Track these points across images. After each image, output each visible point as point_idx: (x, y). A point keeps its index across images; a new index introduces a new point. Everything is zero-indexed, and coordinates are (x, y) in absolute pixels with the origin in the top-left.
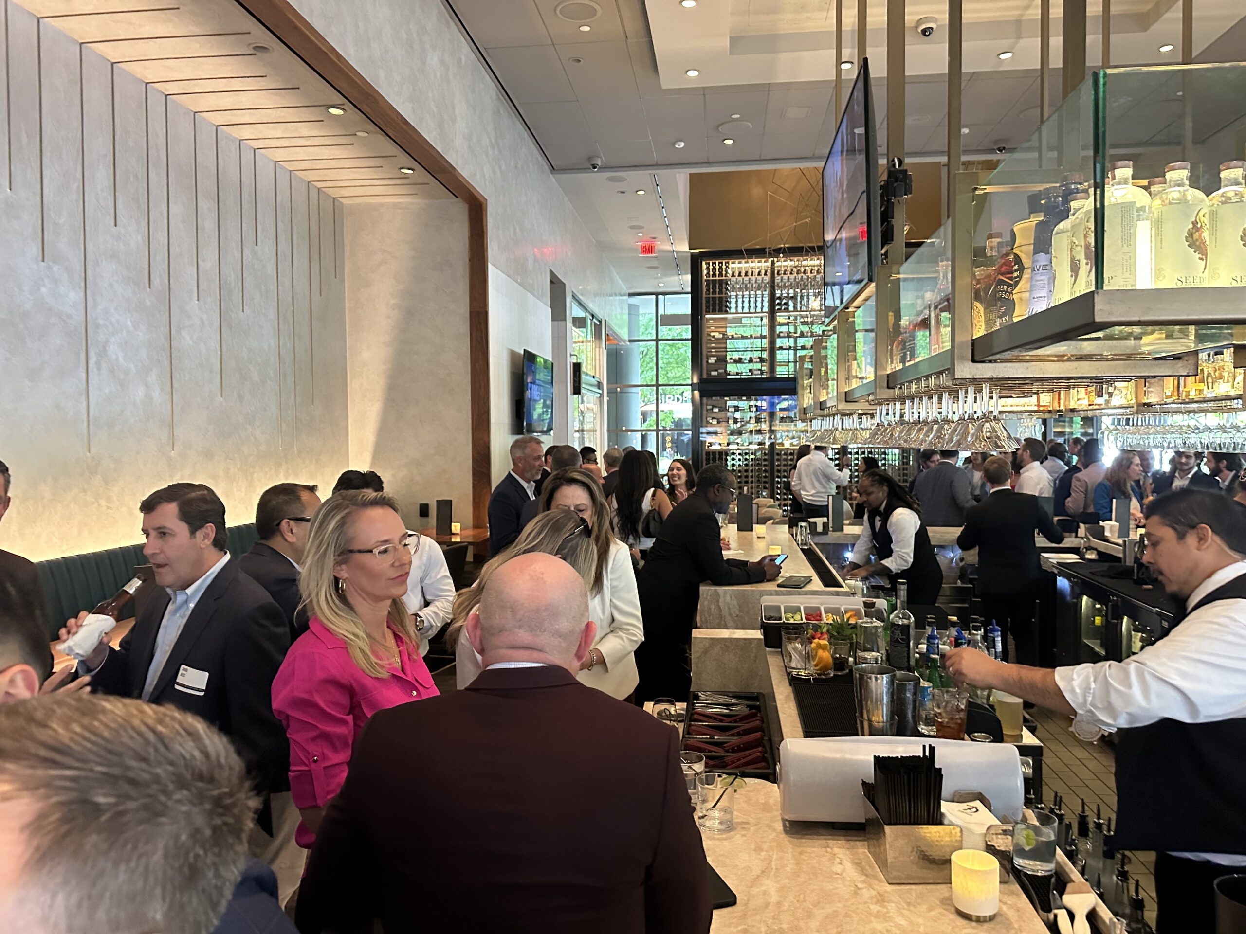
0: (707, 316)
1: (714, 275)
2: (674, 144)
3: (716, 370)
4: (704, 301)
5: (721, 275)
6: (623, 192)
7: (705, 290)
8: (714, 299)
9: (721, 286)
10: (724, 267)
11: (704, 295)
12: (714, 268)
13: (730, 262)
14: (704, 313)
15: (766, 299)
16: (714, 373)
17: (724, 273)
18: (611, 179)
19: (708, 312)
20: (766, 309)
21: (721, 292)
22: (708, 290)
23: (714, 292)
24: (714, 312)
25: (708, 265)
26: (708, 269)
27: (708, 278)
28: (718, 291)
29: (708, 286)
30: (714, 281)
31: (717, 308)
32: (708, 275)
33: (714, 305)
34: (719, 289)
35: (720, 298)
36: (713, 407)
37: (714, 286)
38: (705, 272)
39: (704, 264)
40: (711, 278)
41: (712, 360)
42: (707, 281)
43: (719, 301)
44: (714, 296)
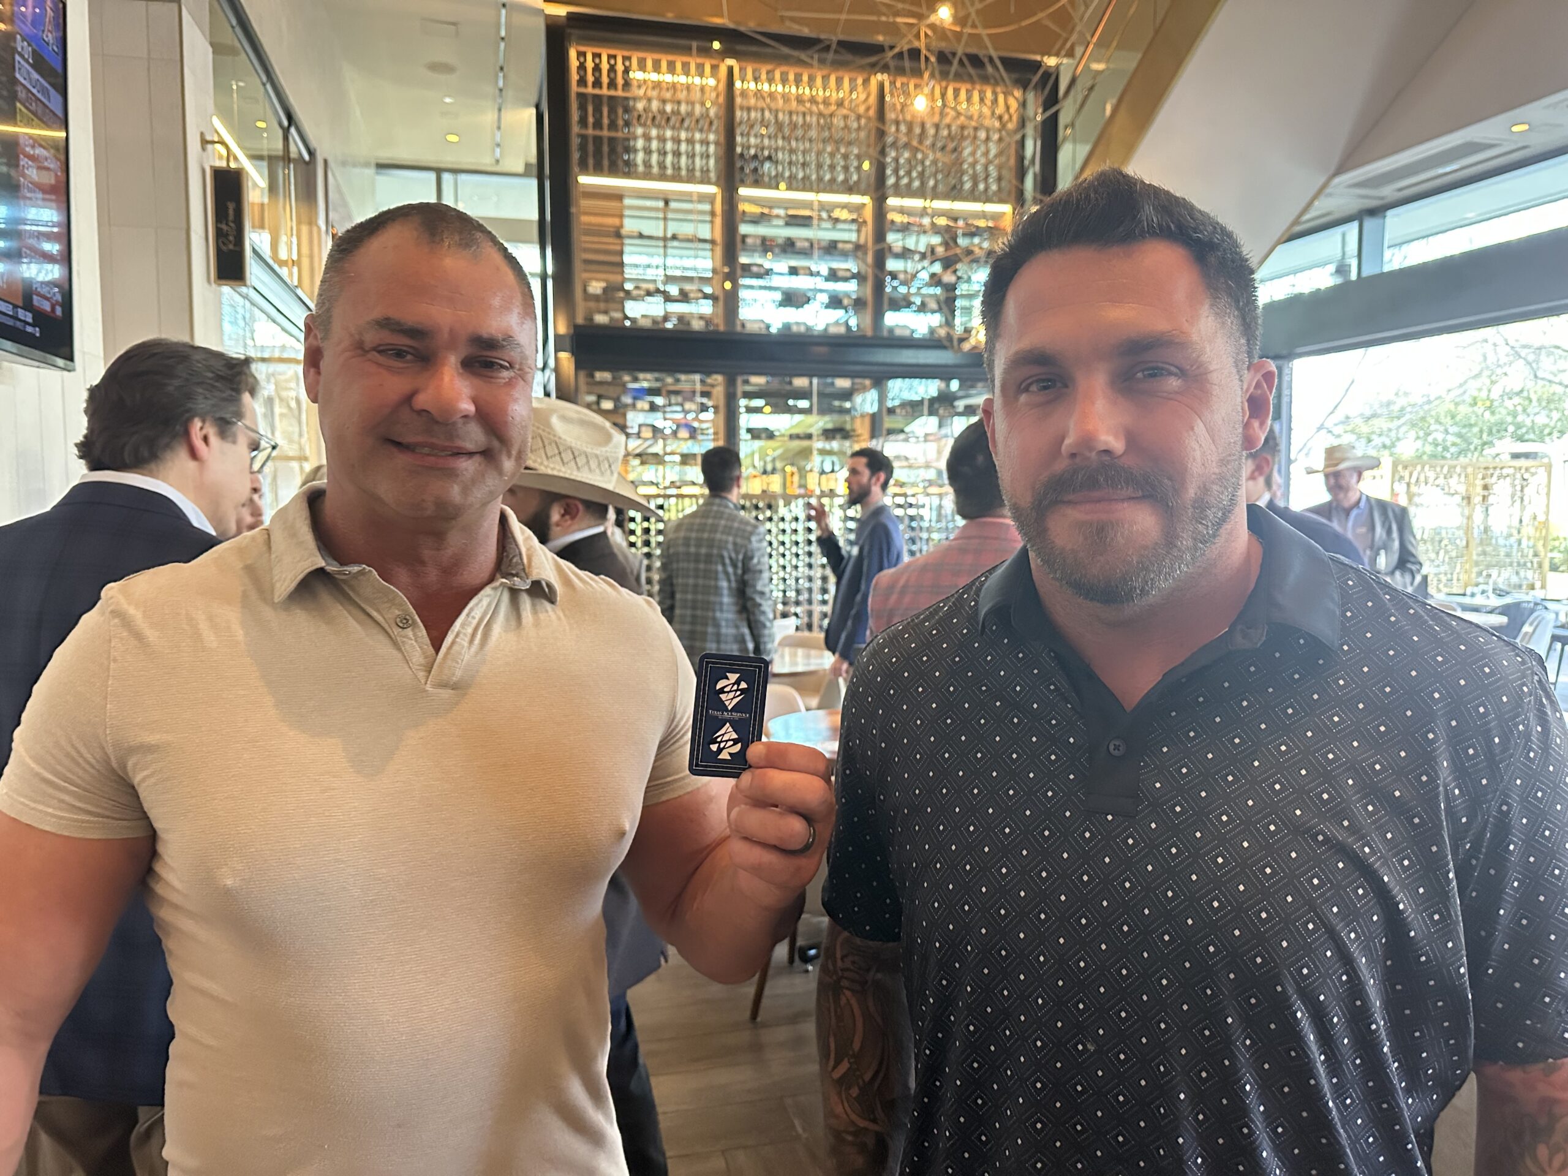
0: (583, 179)
1: (597, 83)
3: (606, 312)
4: (575, 142)
5: (612, 84)
7: (577, 114)
8: (598, 140)
9: (612, 111)
10: (620, 68)
11: (575, 129)
12: (597, 68)
13: (635, 54)
14: (569, 166)
15: (714, 152)
16: (601, 319)
17: (620, 81)
19: (584, 169)
20: (713, 175)
21: (613, 126)
22: (584, 119)
23: (598, 125)
24: (598, 170)
25: (581, 55)
26: (582, 67)
27: (582, 90)
28: (606, 121)
29: (583, 107)
30: (597, 99)
31: (606, 163)
32: (582, 82)
33: (598, 153)
34: (609, 117)
35: (612, 140)
36: (600, 397)
37: (598, 110)
38: (574, 77)
39: (573, 54)
40: (590, 90)
41: (596, 287)
42: (581, 96)
43: (609, 145)
44: (598, 133)
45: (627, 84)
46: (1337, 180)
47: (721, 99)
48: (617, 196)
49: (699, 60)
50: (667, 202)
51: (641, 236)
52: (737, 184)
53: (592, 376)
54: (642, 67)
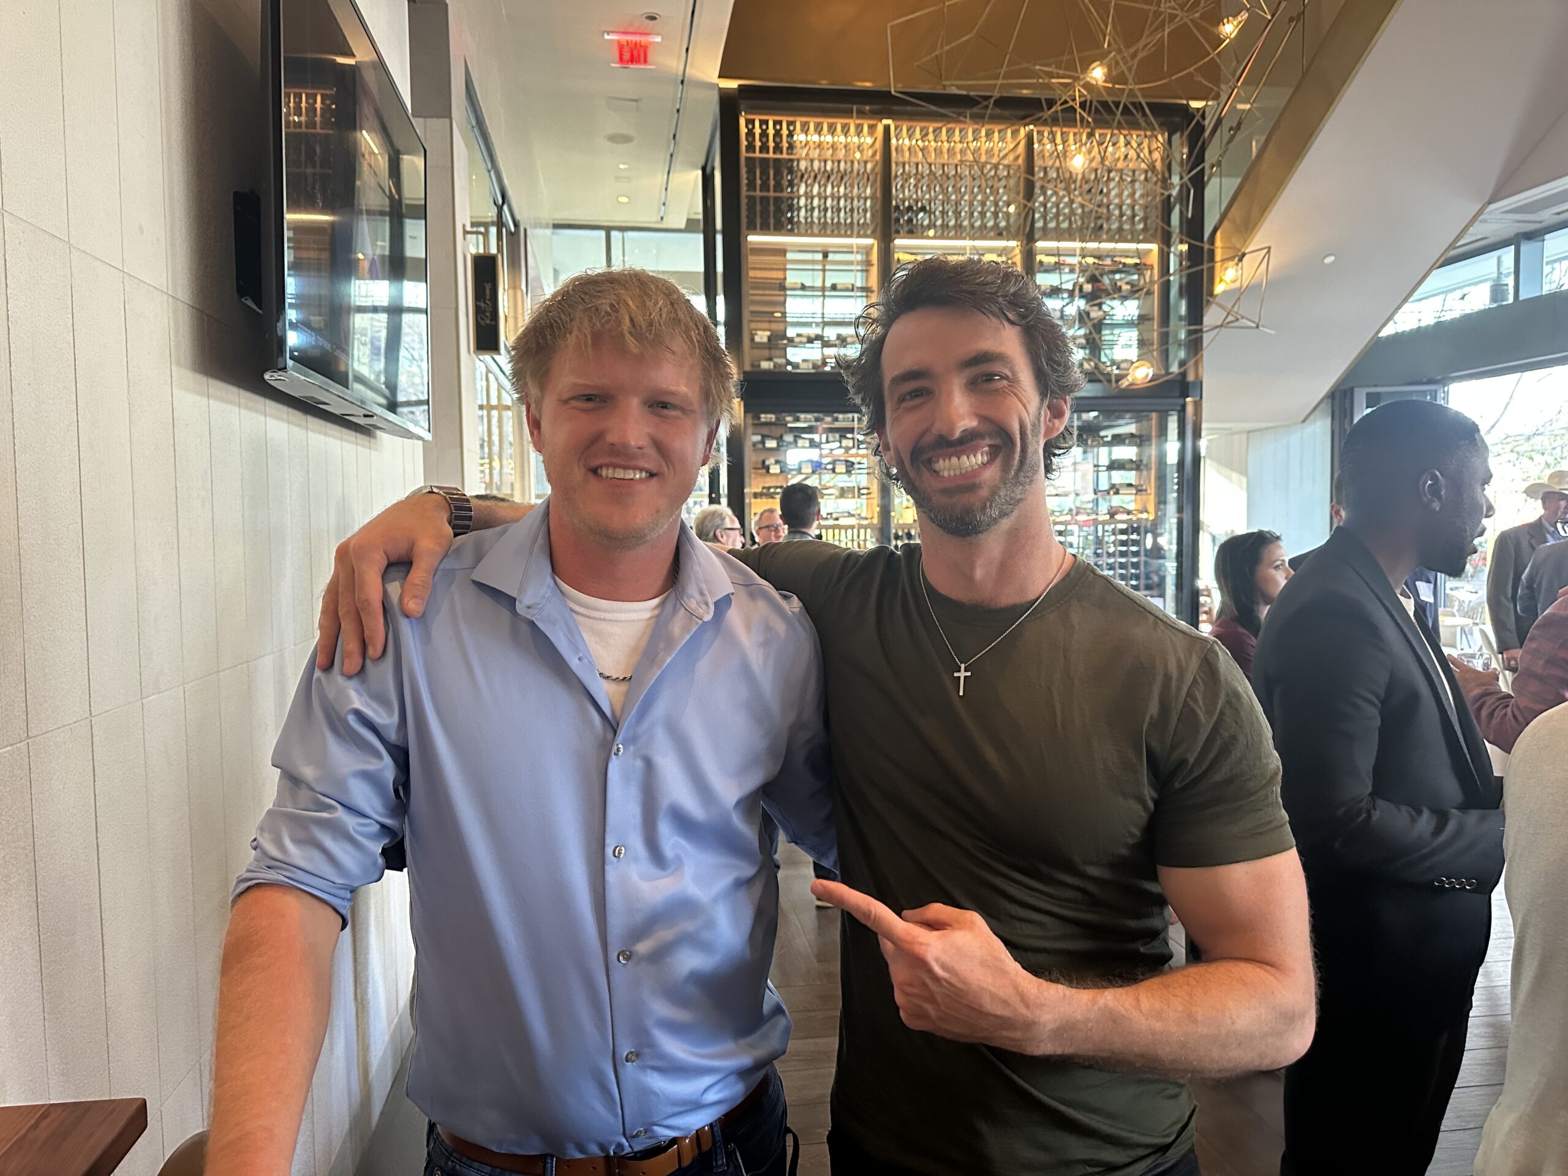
0: (752, 238)
1: (764, 148)
3: (770, 359)
4: (744, 201)
5: (778, 148)
7: (744, 181)
8: (765, 200)
9: (778, 172)
10: (785, 132)
11: (744, 191)
12: (764, 134)
14: (746, 227)
16: (765, 365)
17: (785, 145)
19: (752, 228)
20: (871, 229)
21: (778, 187)
22: (751, 182)
23: (765, 186)
24: (765, 229)
25: (748, 122)
26: (750, 133)
27: (751, 155)
28: (772, 183)
29: (751, 171)
30: (764, 162)
31: (772, 221)
32: (751, 147)
33: (765, 212)
34: (775, 179)
35: (777, 200)
36: (764, 437)
37: (765, 173)
38: (744, 143)
39: (742, 122)
40: (758, 154)
41: (762, 337)
42: (750, 161)
43: (775, 205)
44: (765, 194)
45: (791, 147)
46: (1492, 207)
47: (878, 157)
48: (782, 252)
49: (858, 121)
50: (825, 255)
51: (803, 287)
52: (894, 235)
53: (759, 418)
54: (805, 130)
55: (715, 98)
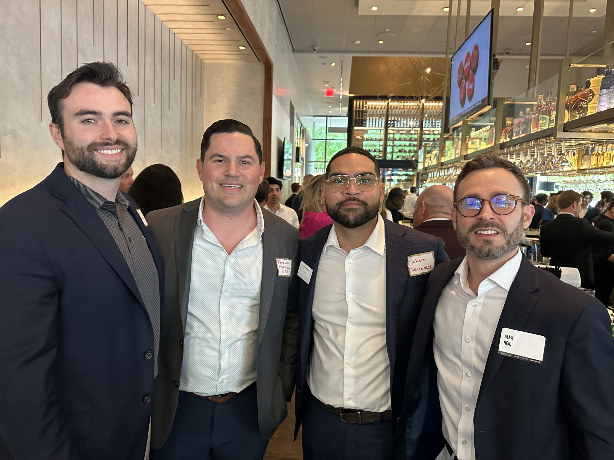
0: (355, 128)
2: (355, 42)
4: (354, 120)
5: (363, 108)
6: (324, 64)
7: (355, 115)
8: (358, 120)
9: (362, 113)
10: (364, 104)
11: (354, 118)
12: (360, 105)
13: (368, 101)
14: (353, 126)
15: (384, 121)
18: (320, 57)
19: (355, 126)
20: (383, 126)
22: (356, 115)
23: (359, 116)
24: (358, 126)
25: (357, 102)
26: (357, 105)
27: (356, 110)
28: (361, 115)
29: (356, 113)
30: (359, 111)
33: (359, 123)
35: (362, 119)
37: (359, 113)
38: (355, 106)
39: (355, 102)
40: (358, 109)
42: (356, 111)
43: (361, 121)
44: (359, 118)
45: (366, 107)
48: (362, 131)
49: (381, 101)
52: (388, 127)
55: (348, 98)
